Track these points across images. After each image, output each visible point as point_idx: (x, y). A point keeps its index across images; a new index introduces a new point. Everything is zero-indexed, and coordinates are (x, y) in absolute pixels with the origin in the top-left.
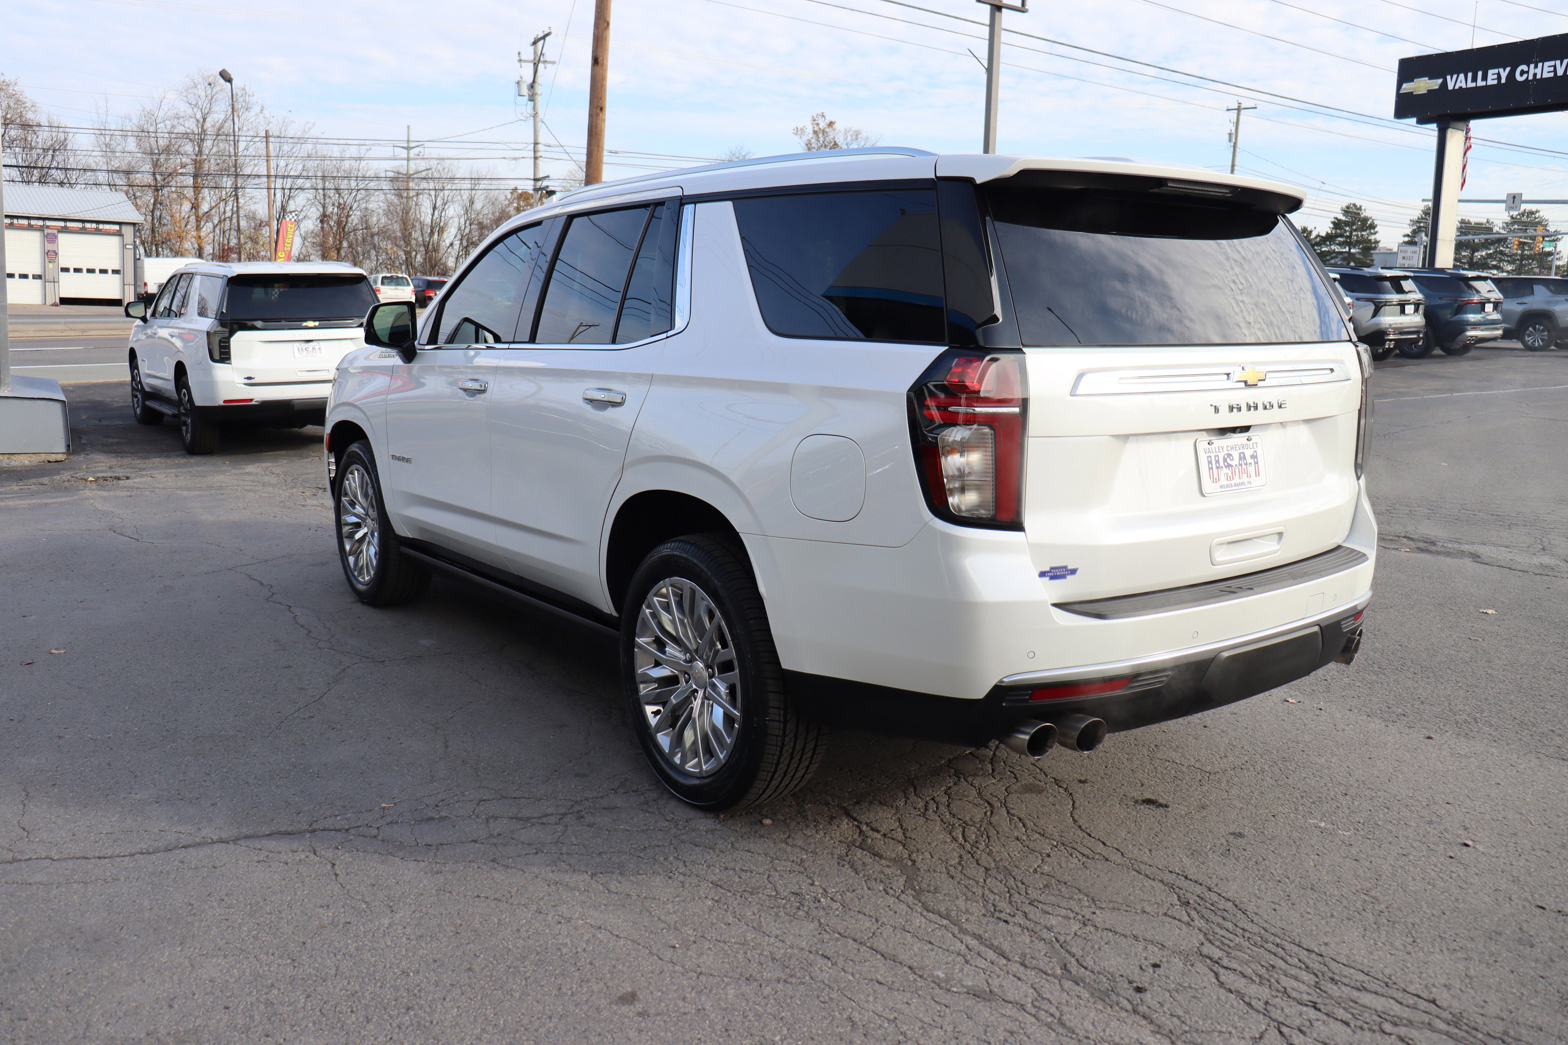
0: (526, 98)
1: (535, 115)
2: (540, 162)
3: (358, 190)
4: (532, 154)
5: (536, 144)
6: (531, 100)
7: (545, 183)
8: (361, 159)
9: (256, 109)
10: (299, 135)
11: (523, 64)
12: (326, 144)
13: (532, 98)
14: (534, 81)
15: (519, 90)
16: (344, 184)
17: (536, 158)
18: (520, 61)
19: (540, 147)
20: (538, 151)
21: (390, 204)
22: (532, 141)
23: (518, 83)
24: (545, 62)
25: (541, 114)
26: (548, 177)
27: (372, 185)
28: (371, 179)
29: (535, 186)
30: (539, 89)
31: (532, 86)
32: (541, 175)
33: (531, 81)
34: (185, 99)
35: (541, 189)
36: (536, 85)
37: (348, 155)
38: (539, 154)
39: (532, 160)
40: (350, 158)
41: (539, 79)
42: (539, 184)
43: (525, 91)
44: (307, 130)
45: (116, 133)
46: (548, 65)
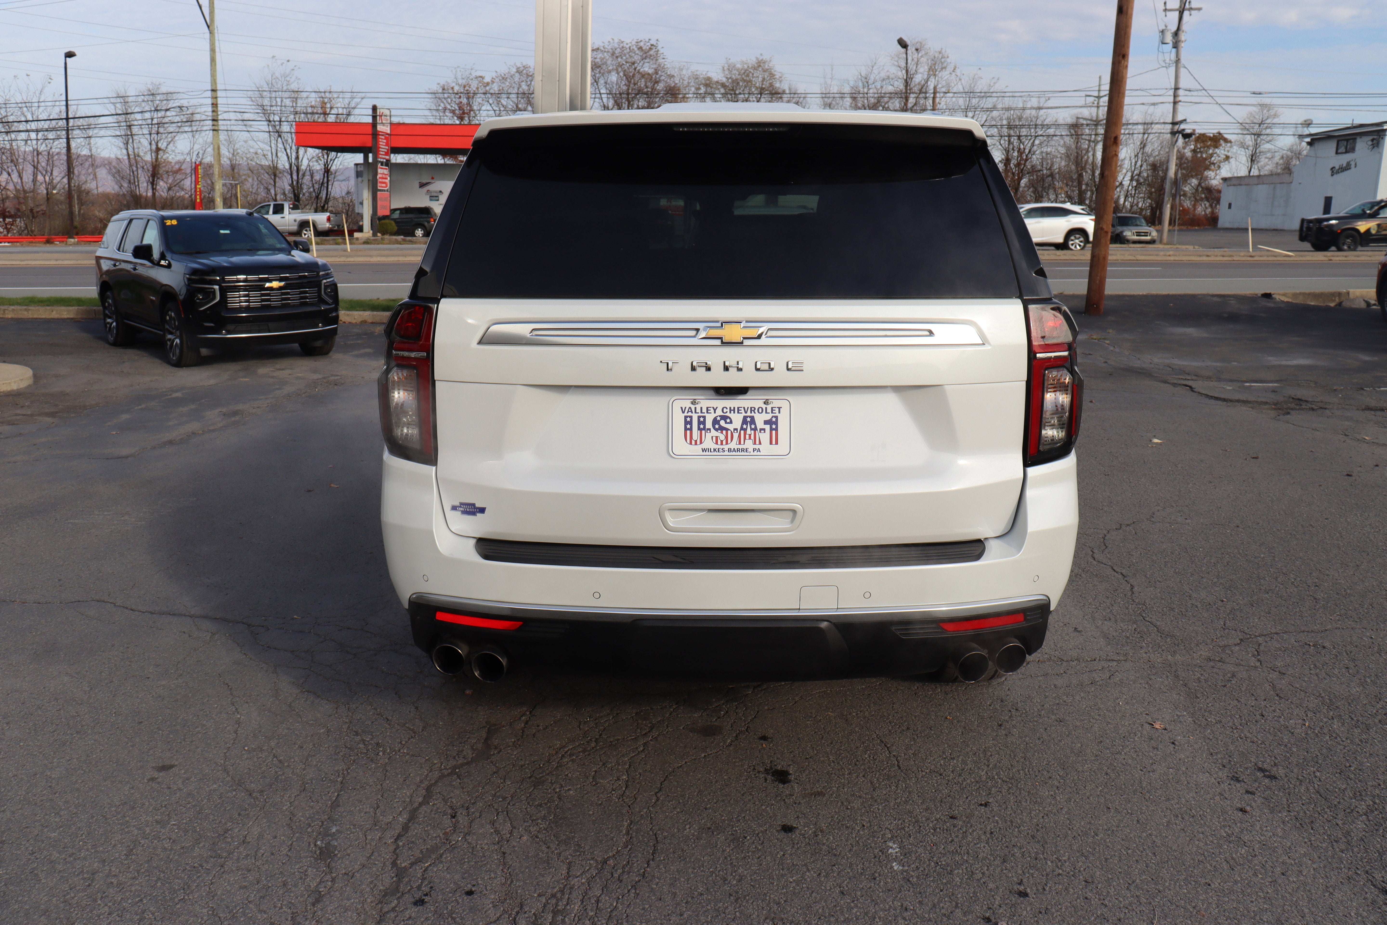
0: (1171, 45)
1: (1178, 61)
2: (1180, 107)
3: (1036, 137)
4: (1171, 99)
5: (1176, 89)
6: (1174, 47)
7: (1182, 126)
8: (1040, 108)
9: (950, 69)
10: (985, 89)
11: (1168, 13)
12: (1013, 97)
13: (1176, 46)
14: (1178, 29)
15: (1163, 38)
16: (1024, 132)
17: (1175, 103)
18: (1165, 10)
19: (1181, 92)
20: (1178, 96)
21: (1068, 148)
22: (1173, 87)
23: (1163, 32)
24: (1191, 9)
25: (1183, 60)
26: (1185, 120)
27: (1051, 131)
28: (1049, 126)
29: (1172, 129)
30: (1183, 37)
31: (1176, 34)
32: (1179, 118)
33: (1175, 28)
34: (896, 63)
35: (1178, 132)
36: (1180, 32)
37: (1029, 106)
38: (1178, 99)
39: (1172, 105)
40: (1032, 108)
41: (1184, 27)
42: (1176, 127)
43: (1169, 38)
44: (992, 84)
45: (837, 95)
46: (1193, 12)
